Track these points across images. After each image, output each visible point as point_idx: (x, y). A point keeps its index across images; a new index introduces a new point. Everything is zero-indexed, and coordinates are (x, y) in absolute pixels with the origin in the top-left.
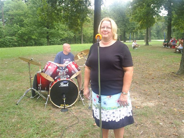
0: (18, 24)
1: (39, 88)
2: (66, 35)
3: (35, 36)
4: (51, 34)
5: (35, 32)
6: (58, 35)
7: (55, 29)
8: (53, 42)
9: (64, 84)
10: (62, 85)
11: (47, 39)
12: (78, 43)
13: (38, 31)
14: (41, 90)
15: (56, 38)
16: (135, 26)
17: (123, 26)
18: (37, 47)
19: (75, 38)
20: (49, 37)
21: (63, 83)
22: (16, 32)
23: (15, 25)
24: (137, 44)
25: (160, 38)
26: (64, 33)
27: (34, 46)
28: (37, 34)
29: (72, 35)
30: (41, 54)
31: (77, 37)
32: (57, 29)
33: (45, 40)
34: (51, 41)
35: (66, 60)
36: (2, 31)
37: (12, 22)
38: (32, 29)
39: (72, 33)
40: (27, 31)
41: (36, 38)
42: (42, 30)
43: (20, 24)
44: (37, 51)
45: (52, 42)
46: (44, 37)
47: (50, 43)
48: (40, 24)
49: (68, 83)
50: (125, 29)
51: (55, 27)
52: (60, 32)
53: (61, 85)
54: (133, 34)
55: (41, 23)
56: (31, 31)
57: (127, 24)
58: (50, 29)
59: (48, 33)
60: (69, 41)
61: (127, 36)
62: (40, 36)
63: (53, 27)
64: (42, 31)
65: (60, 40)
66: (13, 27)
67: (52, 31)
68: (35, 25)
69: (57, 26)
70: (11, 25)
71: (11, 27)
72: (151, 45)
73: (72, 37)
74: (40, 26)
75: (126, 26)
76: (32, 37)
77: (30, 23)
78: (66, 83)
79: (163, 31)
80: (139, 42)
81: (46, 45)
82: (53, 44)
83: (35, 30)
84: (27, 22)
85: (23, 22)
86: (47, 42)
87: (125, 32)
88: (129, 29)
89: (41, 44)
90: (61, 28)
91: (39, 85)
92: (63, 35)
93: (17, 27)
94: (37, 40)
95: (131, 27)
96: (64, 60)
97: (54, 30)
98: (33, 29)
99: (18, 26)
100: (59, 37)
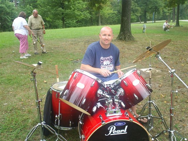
0: (31, 5)
1: (57, 121)
2: (82, 17)
3: (49, 18)
4: (67, 14)
5: (49, 13)
6: (74, 16)
7: (71, 9)
8: (69, 24)
9: (116, 130)
10: (113, 131)
11: (62, 21)
12: (94, 25)
13: (52, 12)
14: (60, 126)
15: (71, 20)
16: (158, 5)
17: (144, 5)
18: (52, 30)
19: (92, 19)
20: (65, 19)
21: (115, 128)
22: (29, 14)
23: (28, 6)
24: (169, 25)
25: (184, 18)
26: (81, 14)
27: (49, 29)
28: (51, 16)
29: (89, 16)
30: (57, 39)
31: (94, 18)
32: (73, 9)
33: (60, 22)
34: (66, 23)
35: (104, 58)
36: (14, 12)
37: (25, 3)
38: (45, 9)
39: (89, 14)
40: (40, 12)
41: (51, 20)
42: (57, 10)
43: (33, 4)
44: (51, 35)
45: (67, 25)
46: (58, 19)
47: (65, 26)
48: (54, 4)
49: (126, 127)
50: (146, 8)
51: (71, 7)
52: (76, 13)
53: (110, 132)
54: (155, 13)
55: (56, 3)
56: (45, 12)
57: (148, 3)
58: (66, 9)
59: (63, 14)
60: (85, 23)
61: (147, 16)
62: (55, 17)
63: (68, 7)
64: (57, 12)
65: (76, 22)
66: (26, 9)
67: (68, 11)
68: (49, 5)
69: (73, 6)
70: (24, 6)
71: (24, 8)
72: (182, 26)
73: (89, 19)
74: (55, 6)
75: (147, 5)
76: (46, 19)
77: (44, 3)
78: (122, 128)
79: (187, 9)
80: (161, 22)
81: (61, 28)
82: (69, 27)
83: (49, 11)
84: (40, 2)
85: (37, 3)
86: (62, 24)
87: (145, 12)
88: (150, 9)
89: (56, 27)
90: (78, 8)
91: (56, 116)
92: (79, 16)
93: (30, 8)
94: (52, 22)
95: (153, 6)
96: (102, 58)
97: (69, 10)
98: (47, 10)
99: (32, 7)
100: (75, 19)
